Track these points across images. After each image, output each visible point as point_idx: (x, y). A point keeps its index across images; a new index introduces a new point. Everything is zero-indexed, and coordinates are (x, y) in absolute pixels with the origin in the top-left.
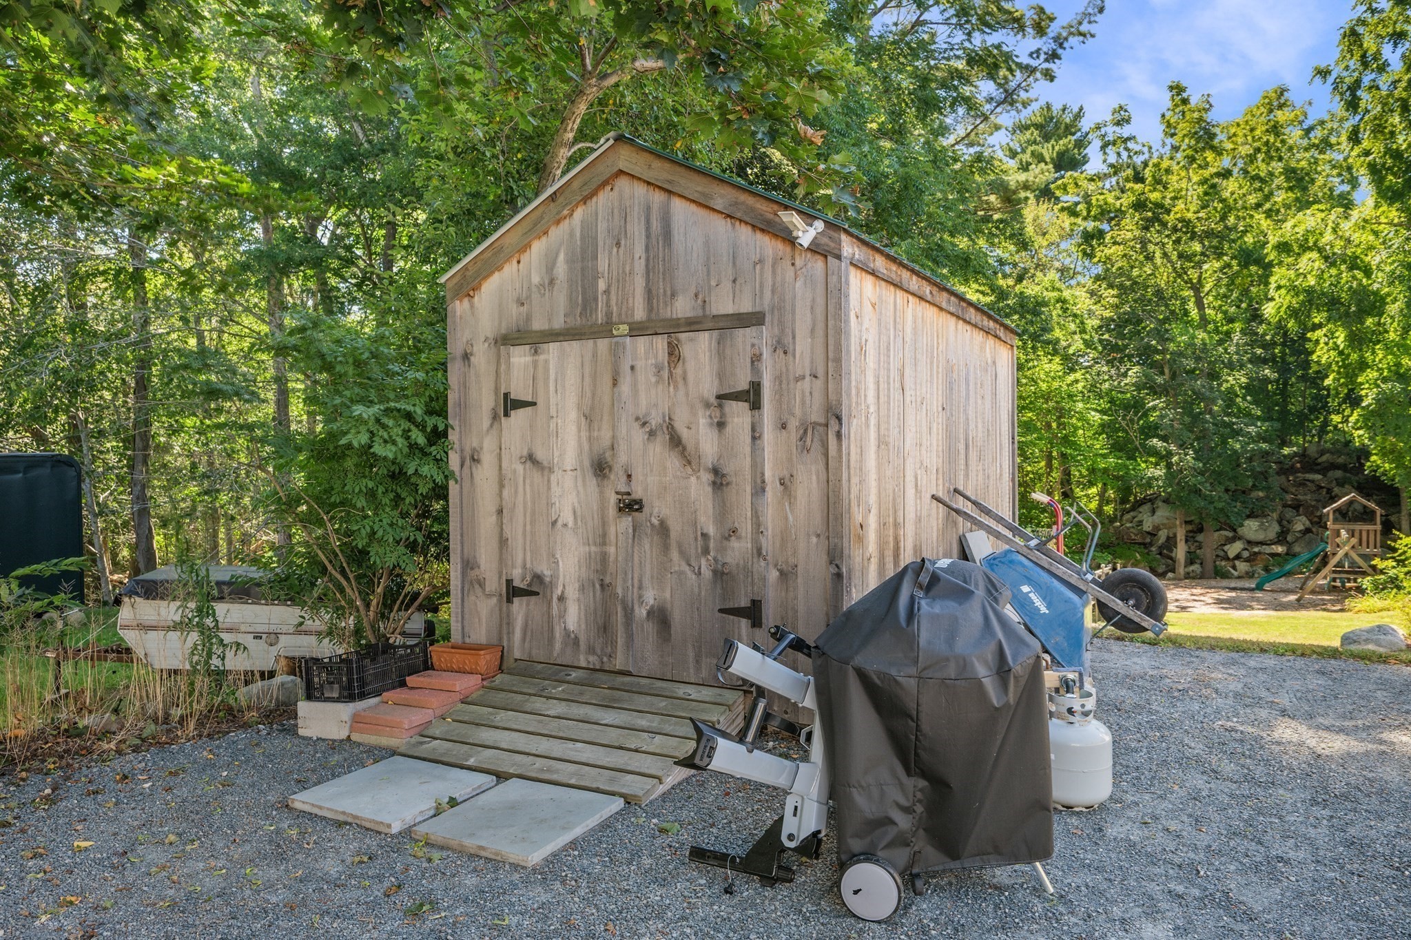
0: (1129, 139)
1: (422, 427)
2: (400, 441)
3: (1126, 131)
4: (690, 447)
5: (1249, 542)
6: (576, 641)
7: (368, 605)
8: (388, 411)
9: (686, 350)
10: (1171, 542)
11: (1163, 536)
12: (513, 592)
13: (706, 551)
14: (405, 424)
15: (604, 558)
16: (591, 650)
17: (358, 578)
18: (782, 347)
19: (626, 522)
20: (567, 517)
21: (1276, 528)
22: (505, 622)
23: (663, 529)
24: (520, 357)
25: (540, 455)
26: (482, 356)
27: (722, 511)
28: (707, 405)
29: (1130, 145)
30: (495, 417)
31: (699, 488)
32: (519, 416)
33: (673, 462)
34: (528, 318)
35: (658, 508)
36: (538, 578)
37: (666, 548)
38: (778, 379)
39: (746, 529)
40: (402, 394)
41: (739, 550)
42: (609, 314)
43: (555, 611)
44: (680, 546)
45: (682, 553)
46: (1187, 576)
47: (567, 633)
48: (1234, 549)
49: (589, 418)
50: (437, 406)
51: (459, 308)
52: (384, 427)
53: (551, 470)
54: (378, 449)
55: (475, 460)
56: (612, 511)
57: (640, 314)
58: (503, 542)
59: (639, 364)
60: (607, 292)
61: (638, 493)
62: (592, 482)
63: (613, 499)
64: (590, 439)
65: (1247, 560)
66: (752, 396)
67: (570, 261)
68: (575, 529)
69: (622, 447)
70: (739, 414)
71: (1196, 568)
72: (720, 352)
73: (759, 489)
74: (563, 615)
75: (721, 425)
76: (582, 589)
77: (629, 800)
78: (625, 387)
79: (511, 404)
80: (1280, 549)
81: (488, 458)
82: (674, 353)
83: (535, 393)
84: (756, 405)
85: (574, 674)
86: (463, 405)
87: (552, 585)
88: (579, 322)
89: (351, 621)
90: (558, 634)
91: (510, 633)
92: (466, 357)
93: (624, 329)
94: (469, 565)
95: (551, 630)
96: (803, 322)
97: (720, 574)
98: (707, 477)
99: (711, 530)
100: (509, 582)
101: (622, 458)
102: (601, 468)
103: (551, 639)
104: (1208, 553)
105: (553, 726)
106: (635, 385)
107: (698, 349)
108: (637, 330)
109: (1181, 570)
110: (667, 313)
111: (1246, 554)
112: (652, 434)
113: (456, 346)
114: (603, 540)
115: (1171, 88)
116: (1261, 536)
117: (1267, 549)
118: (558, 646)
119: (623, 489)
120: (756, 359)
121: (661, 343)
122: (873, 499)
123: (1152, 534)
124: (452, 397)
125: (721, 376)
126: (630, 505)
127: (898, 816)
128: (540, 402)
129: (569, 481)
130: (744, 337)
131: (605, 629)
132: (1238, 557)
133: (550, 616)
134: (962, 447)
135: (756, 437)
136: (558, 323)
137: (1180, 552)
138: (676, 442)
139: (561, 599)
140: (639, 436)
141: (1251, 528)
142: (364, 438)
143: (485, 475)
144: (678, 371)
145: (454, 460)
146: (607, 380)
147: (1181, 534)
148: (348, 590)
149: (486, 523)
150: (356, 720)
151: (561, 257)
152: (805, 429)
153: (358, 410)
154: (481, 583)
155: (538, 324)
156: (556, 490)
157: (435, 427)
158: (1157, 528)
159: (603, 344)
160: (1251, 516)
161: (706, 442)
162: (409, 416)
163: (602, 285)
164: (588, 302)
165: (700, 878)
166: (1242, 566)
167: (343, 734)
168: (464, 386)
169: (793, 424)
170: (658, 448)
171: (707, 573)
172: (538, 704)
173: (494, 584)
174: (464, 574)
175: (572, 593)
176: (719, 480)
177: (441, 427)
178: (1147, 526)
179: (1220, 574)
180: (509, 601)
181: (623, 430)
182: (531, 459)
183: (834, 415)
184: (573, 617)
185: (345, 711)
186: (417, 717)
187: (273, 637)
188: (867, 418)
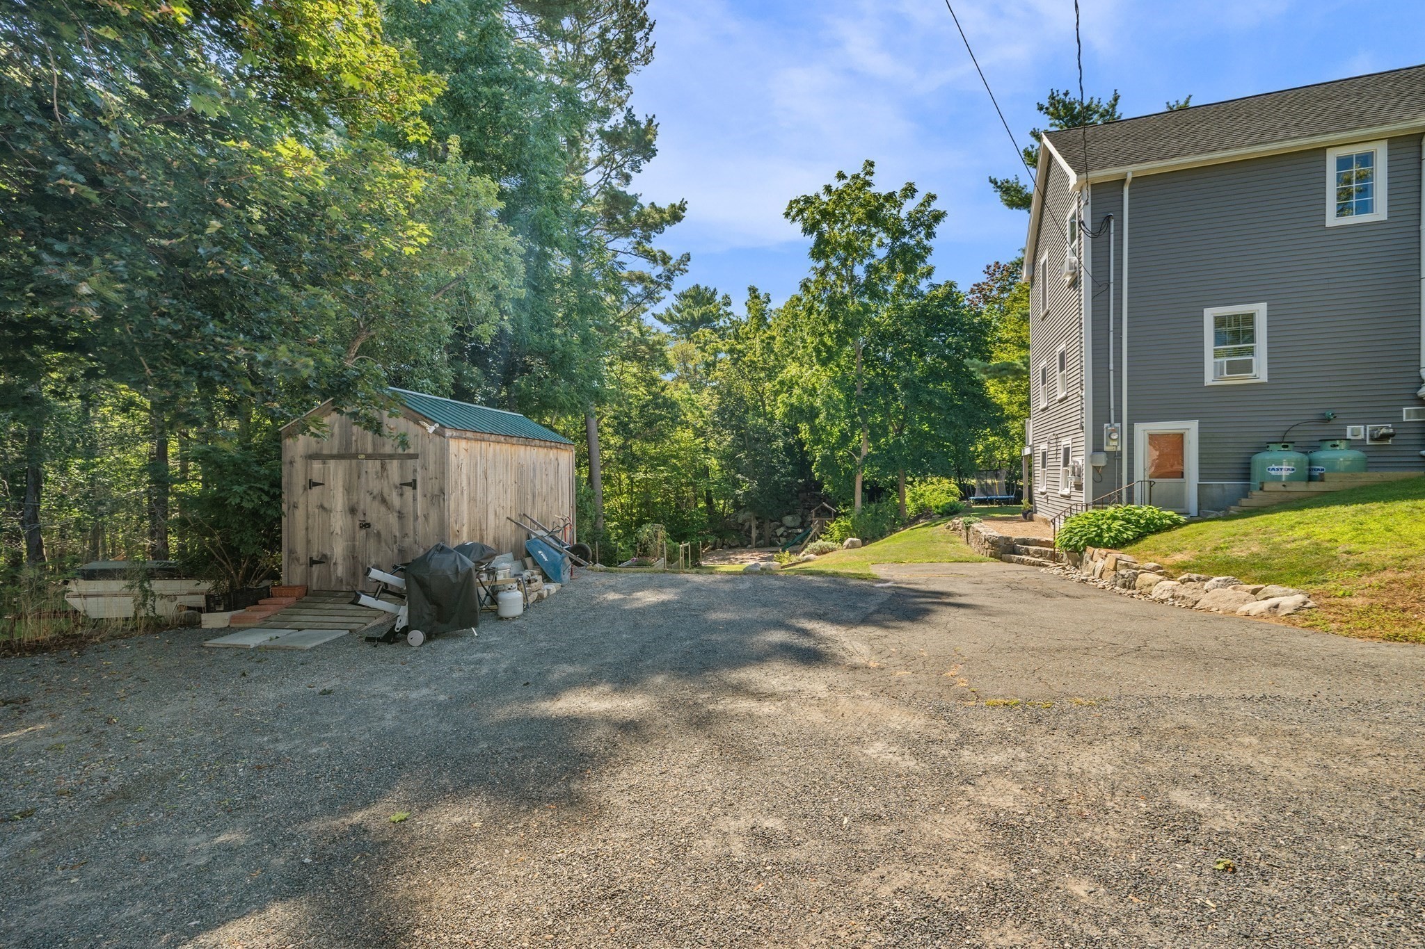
0: (729, 314)
1: (267, 493)
2: (256, 501)
3: (729, 309)
4: (389, 502)
5: (788, 528)
6: (341, 581)
7: (237, 574)
8: (250, 488)
9: (388, 467)
10: (749, 531)
11: (747, 525)
12: (312, 562)
13: (395, 542)
14: (259, 493)
15: (354, 546)
16: (348, 584)
17: (232, 561)
18: (424, 467)
19: (364, 532)
20: (338, 530)
21: (800, 520)
22: (309, 575)
23: (379, 534)
24: (317, 465)
25: (326, 505)
26: (299, 465)
27: (402, 527)
28: (396, 487)
29: (731, 317)
30: (305, 489)
31: (393, 519)
32: (316, 490)
33: (383, 509)
34: (321, 449)
35: (377, 526)
36: (325, 556)
37: (379, 542)
38: (423, 478)
39: (411, 533)
40: (257, 480)
41: (408, 541)
42: (357, 450)
43: (332, 569)
44: (385, 541)
45: (386, 544)
46: (757, 547)
47: (337, 578)
48: (780, 531)
49: (348, 490)
50: (277, 484)
51: (288, 442)
52: (248, 495)
53: (331, 511)
54: (244, 504)
55: (295, 507)
56: (357, 528)
57: (370, 451)
58: (308, 542)
59: (369, 471)
60: (356, 441)
61: (368, 521)
62: (349, 517)
63: (358, 523)
64: (348, 499)
65: (786, 537)
66: (413, 485)
67: (340, 427)
68: (341, 536)
69: (362, 503)
70: (408, 491)
71: (762, 541)
72: (401, 467)
73: (416, 518)
74: (336, 570)
75: (401, 495)
76: (344, 559)
77: (351, 631)
78: (363, 479)
79: (312, 484)
80: (800, 531)
81: (301, 507)
82: (383, 467)
83: (324, 479)
84: (415, 488)
85: (340, 594)
86: (290, 483)
87: (331, 559)
88: (343, 452)
89: (227, 583)
90: (333, 578)
91: (311, 579)
92: (291, 463)
93: (363, 456)
94: (291, 552)
95: (330, 576)
96: (432, 459)
97: (402, 551)
98: (396, 515)
99: (398, 534)
100: (311, 558)
101: (362, 507)
102: (353, 511)
103: (330, 581)
104: (767, 532)
105: (326, 612)
106: (367, 479)
107: (394, 466)
108: (369, 457)
109: (754, 543)
110: (381, 451)
111: (785, 534)
112: (374, 498)
113: (286, 458)
114: (354, 539)
115: (750, 289)
116: (792, 524)
117: (795, 531)
118: (333, 583)
119: (362, 519)
120: (415, 471)
121: (378, 463)
122: (465, 521)
123: (742, 525)
124: (284, 480)
125: (402, 477)
126: (365, 525)
127: (426, 616)
128: (326, 484)
129: (339, 516)
130: (410, 462)
131: (354, 575)
132: (782, 535)
133: (330, 571)
134: (530, 497)
135: (415, 499)
136: (335, 452)
137: (754, 534)
138: (384, 501)
139: (335, 564)
140: (369, 498)
141: (788, 520)
142: (238, 500)
143: (300, 514)
144: (385, 474)
145: (284, 507)
146: (355, 476)
147: (754, 523)
148: (227, 566)
149: (300, 535)
150: (233, 619)
151: (337, 425)
152: (433, 496)
153: (236, 488)
154: (298, 560)
155: (325, 452)
156: (333, 520)
157: (275, 493)
158: (745, 521)
159: (354, 462)
160: (788, 514)
161: (396, 500)
162: (261, 490)
163: (354, 438)
164: (348, 444)
165: (367, 647)
166: (783, 540)
167: (226, 625)
168: (290, 475)
169: (429, 495)
170: (376, 504)
171: (396, 551)
172: (321, 606)
173: (303, 559)
174: (289, 556)
175: (340, 561)
176: (401, 516)
177: (278, 493)
178: (740, 521)
179: (773, 544)
180: (311, 566)
181: (362, 496)
182: (322, 507)
183: (442, 491)
184: (340, 571)
185: (227, 615)
186: (263, 614)
187: (173, 597)
188: (462, 492)
